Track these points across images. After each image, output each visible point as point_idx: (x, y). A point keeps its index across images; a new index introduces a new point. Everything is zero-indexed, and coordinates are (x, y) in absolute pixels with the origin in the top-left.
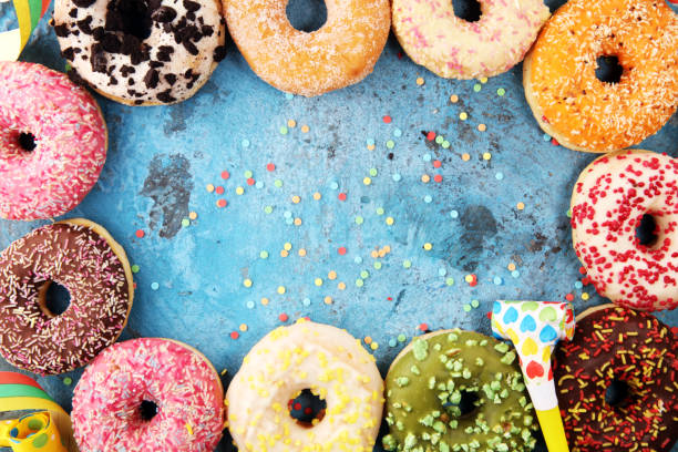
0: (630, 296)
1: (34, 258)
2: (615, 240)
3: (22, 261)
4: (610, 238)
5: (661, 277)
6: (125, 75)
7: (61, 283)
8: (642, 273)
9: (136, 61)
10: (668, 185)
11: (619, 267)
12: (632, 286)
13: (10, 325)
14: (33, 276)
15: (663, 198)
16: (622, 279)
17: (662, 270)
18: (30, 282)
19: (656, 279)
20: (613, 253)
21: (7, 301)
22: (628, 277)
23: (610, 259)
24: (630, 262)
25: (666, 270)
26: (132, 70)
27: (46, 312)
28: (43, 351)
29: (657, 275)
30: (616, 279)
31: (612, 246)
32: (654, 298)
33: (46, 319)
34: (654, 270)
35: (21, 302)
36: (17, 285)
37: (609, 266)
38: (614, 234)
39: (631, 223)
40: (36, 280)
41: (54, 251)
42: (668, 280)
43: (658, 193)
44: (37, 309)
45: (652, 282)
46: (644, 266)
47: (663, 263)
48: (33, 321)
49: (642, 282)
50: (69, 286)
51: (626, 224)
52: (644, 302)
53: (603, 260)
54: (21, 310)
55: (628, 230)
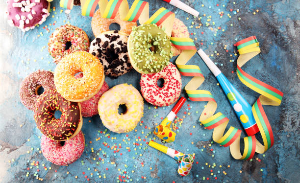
0: (149, 98)
1: (39, 78)
2: (149, 80)
3: (36, 77)
4: (148, 79)
5: (159, 95)
7: (43, 87)
8: (154, 92)
10: (168, 70)
11: (148, 88)
12: (150, 95)
13: (26, 92)
14: (37, 82)
15: (166, 73)
16: (148, 92)
17: (159, 93)
18: (36, 83)
19: (157, 95)
20: (147, 84)
21: (28, 85)
22: (150, 92)
23: (146, 85)
24: (151, 88)
25: (161, 93)
26: (124, 67)
27: (36, 93)
28: (31, 103)
29: (158, 94)
30: (146, 91)
31: (148, 81)
32: (155, 100)
33: (35, 95)
34: (157, 92)
35: (31, 87)
36: (32, 83)
37: (145, 87)
38: (149, 79)
39: (155, 77)
40: (37, 83)
41: (45, 78)
42: (160, 96)
43: (165, 71)
44: (34, 91)
45: (156, 95)
46: (155, 90)
47: (161, 91)
48: (32, 94)
49: (153, 94)
50: (45, 89)
51: (153, 77)
52: (152, 101)
53: (144, 85)
54: (30, 89)
55: (154, 79)
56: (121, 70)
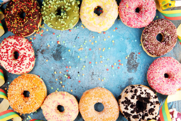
0: (20, 39)
1: (165, 48)
2: (24, 53)
3: (168, 47)
4: (25, 53)
5: (13, 44)
6: (143, 92)
7: (158, 42)
8: (17, 45)
9: (140, 96)
10: (12, 66)
11: (23, 46)
12: (20, 42)
13: (171, 31)
14: (165, 43)
15: (13, 63)
16: (22, 43)
17: (13, 46)
18: (166, 42)
19: (14, 43)
20: (25, 50)
21: (171, 37)
22: (21, 44)
23: (25, 48)
24: (20, 48)
25: (12, 46)
26: (141, 93)
28: (163, 25)
29: (14, 45)
30: (24, 44)
31: (25, 52)
32: (14, 39)
33: (162, 33)
34: (15, 46)
35: (168, 37)
36: (169, 41)
37: (26, 47)
38: (24, 54)
39: (20, 57)
40: (164, 42)
41: (160, 49)
42: (11, 43)
43: (14, 64)
44: (164, 35)
45: (15, 43)
46: (17, 47)
47: (12, 47)
48: (165, 32)
49: (17, 43)
50: (157, 41)
51: (22, 57)
52: (17, 38)
53: (27, 48)
54: (168, 35)
55: (21, 56)
56: (144, 93)
